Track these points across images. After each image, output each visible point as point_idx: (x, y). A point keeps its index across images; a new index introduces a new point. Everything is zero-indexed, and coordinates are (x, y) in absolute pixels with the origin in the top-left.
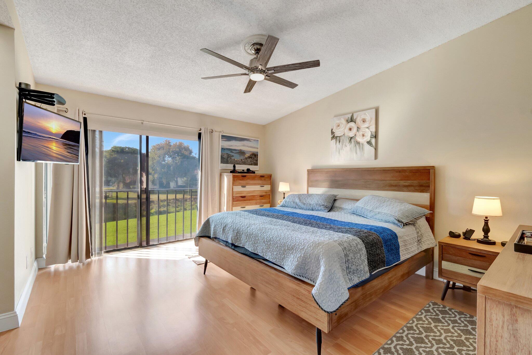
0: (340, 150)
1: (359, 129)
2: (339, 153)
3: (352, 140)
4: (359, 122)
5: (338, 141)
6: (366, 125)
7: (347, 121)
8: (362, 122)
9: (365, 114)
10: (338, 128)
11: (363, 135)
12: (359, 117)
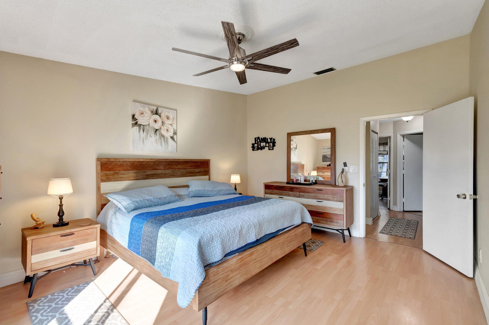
0: (145, 140)
1: (164, 124)
2: (143, 142)
3: (158, 132)
4: (164, 118)
5: (142, 130)
6: (170, 122)
7: (152, 112)
8: (166, 118)
9: (169, 112)
10: (142, 116)
11: (167, 130)
12: (164, 113)
